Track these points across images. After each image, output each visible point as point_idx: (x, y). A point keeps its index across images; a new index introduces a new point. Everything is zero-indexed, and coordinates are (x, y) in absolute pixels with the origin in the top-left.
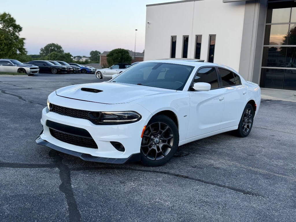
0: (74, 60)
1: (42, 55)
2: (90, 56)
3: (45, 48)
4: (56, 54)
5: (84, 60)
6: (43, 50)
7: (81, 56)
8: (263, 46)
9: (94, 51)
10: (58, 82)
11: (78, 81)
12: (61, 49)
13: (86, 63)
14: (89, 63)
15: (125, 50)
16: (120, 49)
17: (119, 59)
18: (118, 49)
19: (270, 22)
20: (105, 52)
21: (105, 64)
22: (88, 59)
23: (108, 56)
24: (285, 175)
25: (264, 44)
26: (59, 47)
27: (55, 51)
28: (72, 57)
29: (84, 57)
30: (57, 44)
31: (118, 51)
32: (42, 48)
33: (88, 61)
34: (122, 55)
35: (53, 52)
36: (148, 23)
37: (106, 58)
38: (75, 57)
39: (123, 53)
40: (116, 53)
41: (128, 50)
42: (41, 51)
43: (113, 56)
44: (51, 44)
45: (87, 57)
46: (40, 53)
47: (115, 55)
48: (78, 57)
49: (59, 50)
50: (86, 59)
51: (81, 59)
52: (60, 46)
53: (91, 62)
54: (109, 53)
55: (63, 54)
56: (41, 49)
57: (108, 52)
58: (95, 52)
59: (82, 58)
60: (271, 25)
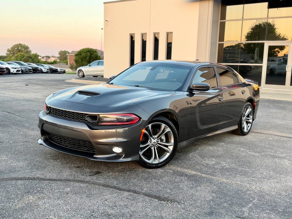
0: (42, 60)
1: (9, 56)
2: (59, 56)
3: (12, 48)
4: (23, 55)
5: (52, 60)
6: (10, 50)
7: (50, 56)
8: (218, 43)
9: (63, 50)
10: (12, 82)
11: (34, 81)
12: (28, 50)
13: (54, 63)
14: (57, 63)
15: (93, 49)
16: (89, 48)
17: (88, 58)
18: (87, 48)
19: (225, 19)
20: (73, 52)
21: (73, 63)
22: (56, 59)
23: (76, 55)
24: (213, 175)
25: (219, 41)
26: (26, 48)
27: (22, 51)
28: (41, 57)
29: (53, 57)
30: (25, 45)
31: (86, 50)
32: (9, 49)
33: (57, 61)
34: (91, 54)
35: (20, 53)
36: (106, 20)
37: (74, 58)
38: (43, 57)
39: (92, 53)
40: (85, 52)
41: (97, 49)
42: (8, 52)
43: (81, 56)
44: (17, 44)
45: (56, 57)
46: (7, 54)
47: (84, 54)
48: (46, 57)
49: (26, 50)
50: (55, 58)
51: (49, 59)
52: (27, 46)
53: (60, 62)
54: (77, 53)
55: (30, 54)
56: (7, 50)
57: (76, 51)
58: (64, 52)
59: (51, 58)
60: (225, 22)
